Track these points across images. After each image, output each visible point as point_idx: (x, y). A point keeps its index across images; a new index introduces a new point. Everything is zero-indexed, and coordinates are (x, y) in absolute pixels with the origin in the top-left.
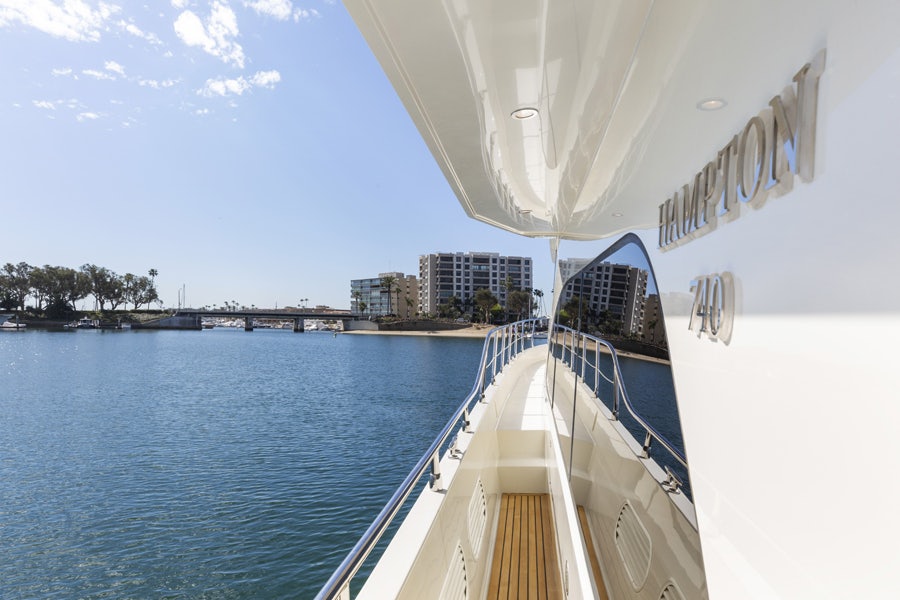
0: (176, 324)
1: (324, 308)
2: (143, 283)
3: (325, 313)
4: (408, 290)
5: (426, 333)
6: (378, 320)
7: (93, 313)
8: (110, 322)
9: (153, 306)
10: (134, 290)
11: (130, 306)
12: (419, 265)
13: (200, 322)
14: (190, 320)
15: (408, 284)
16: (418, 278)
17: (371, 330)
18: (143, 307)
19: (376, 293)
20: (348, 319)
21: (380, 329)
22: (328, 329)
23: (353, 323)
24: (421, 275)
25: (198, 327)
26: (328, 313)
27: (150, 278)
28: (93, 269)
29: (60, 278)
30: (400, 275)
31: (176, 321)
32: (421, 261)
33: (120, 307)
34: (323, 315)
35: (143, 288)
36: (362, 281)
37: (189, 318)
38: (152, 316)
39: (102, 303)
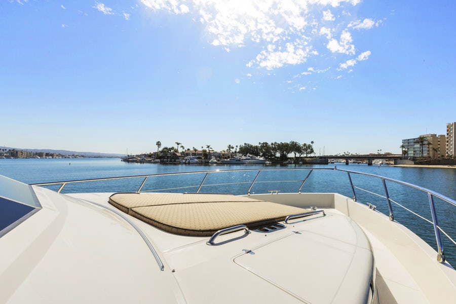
0: (319, 162)
1: (389, 154)
2: (309, 146)
3: (388, 156)
4: (439, 143)
5: (446, 167)
6: (414, 160)
7: (293, 158)
8: (297, 161)
9: (312, 155)
10: (306, 150)
11: (305, 155)
12: (446, 129)
13: (327, 161)
14: (324, 160)
15: (439, 140)
16: (446, 136)
17: (410, 165)
18: (309, 155)
19: (418, 146)
20: (396, 159)
21: (415, 164)
22: (387, 164)
23: (399, 161)
24: (448, 134)
25: (327, 163)
26: (390, 156)
27: (311, 144)
28: (293, 143)
29: (285, 146)
30: (434, 136)
31: (319, 161)
32: (448, 127)
33: (302, 156)
34: (387, 157)
35: (309, 149)
36: (408, 140)
37: (323, 159)
38: (311, 159)
39: (295, 154)
